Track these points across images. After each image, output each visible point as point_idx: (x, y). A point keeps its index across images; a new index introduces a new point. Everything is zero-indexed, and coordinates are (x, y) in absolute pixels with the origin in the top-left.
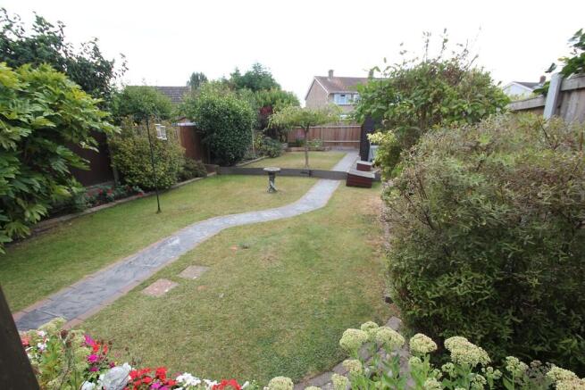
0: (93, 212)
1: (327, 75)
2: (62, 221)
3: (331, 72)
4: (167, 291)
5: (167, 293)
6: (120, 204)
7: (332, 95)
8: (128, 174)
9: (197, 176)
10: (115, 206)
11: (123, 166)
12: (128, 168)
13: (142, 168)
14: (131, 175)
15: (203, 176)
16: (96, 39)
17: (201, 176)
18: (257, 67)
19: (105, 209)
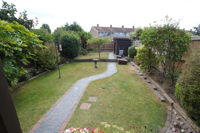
0: (32, 80)
1: (96, 26)
2: (21, 84)
3: (98, 25)
4: (89, 107)
5: (90, 107)
6: (40, 76)
7: (99, 33)
8: (42, 64)
9: (63, 63)
10: (39, 77)
11: (40, 61)
12: (42, 61)
13: (47, 61)
14: (43, 64)
15: (65, 63)
16: (26, 11)
17: (64, 63)
18: (75, 23)
19: (36, 78)
